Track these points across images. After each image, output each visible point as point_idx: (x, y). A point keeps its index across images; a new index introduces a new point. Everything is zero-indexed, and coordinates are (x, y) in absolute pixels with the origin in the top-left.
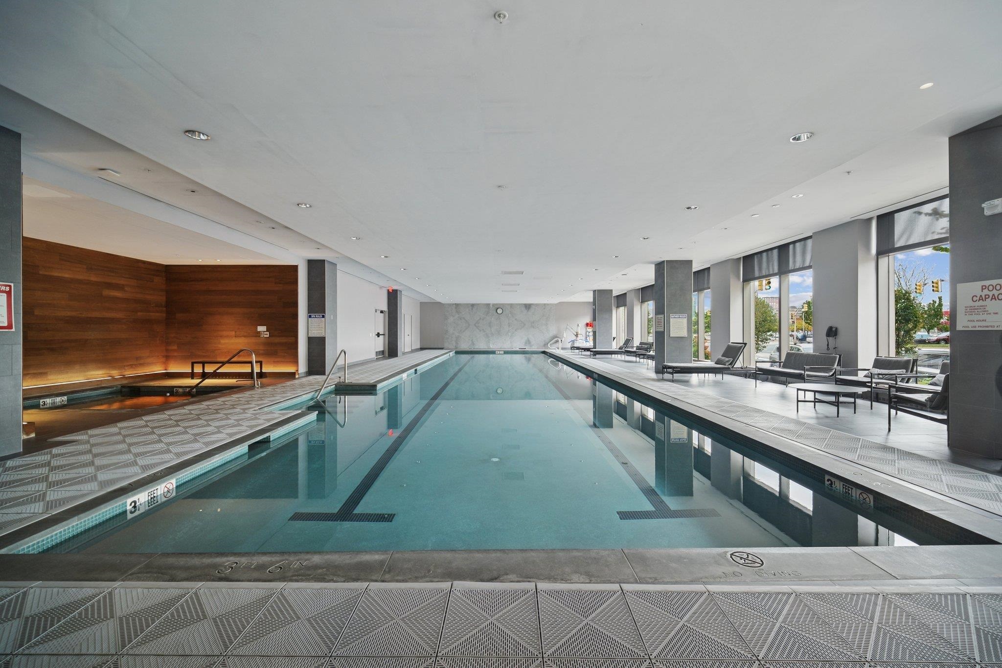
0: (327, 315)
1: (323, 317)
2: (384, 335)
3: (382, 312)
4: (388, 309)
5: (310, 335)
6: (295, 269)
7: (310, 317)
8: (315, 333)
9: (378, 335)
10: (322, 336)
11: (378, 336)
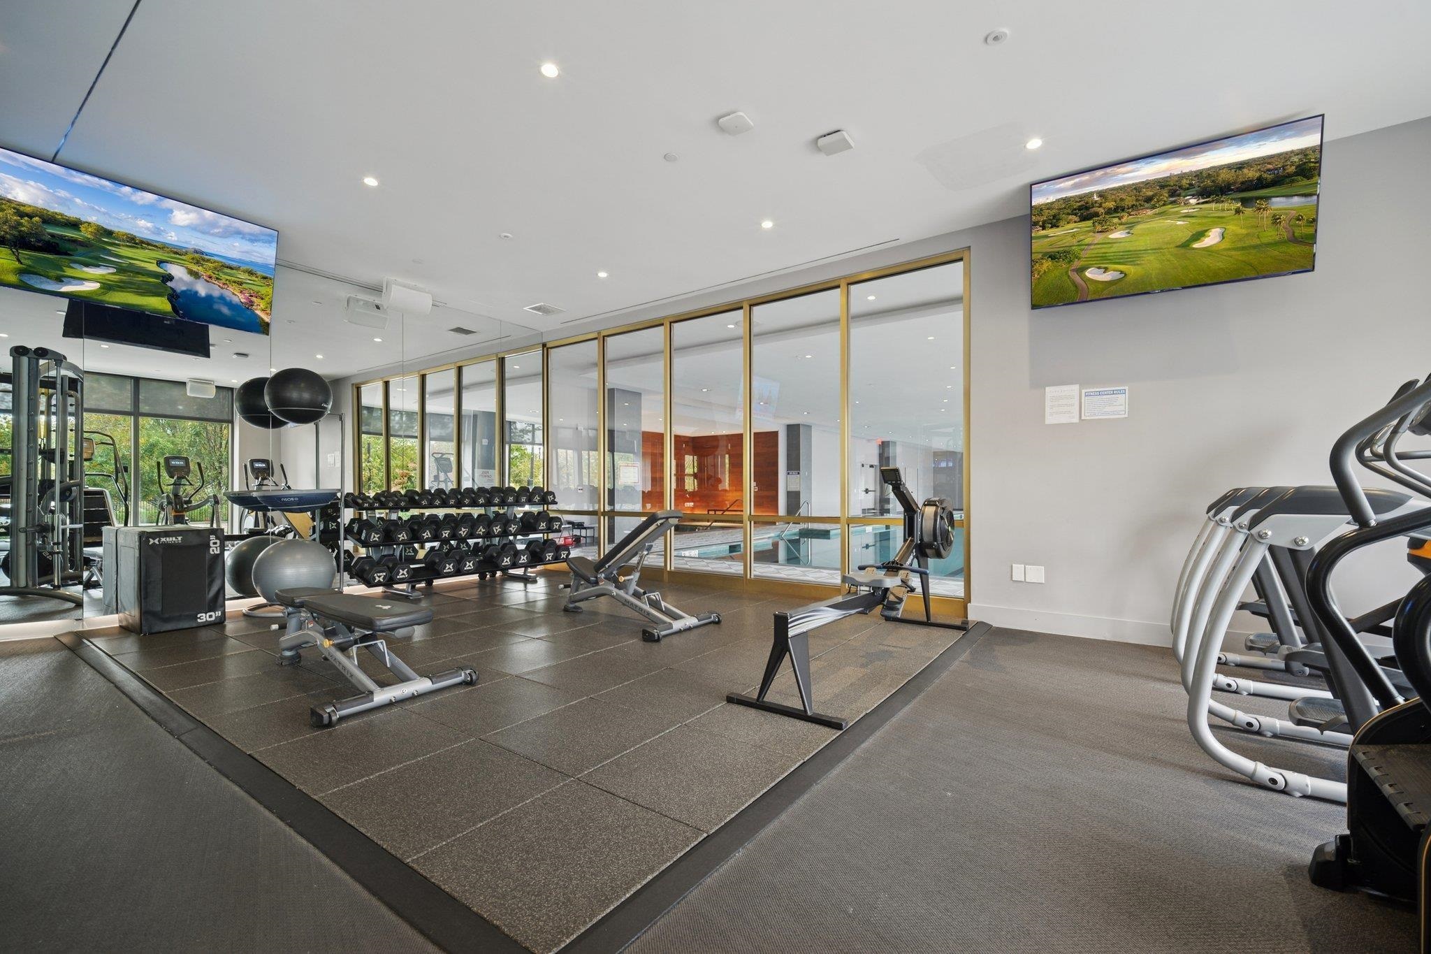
0: (801, 473)
1: (799, 473)
2: (875, 491)
3: (871, 466)
4: (880, 462)
5: (788, 490)
6: (775, 434)
7: (788, 474)
8: (793, 488)
9: (867, 491)
10: (797, 490)
11: (867, 493)
